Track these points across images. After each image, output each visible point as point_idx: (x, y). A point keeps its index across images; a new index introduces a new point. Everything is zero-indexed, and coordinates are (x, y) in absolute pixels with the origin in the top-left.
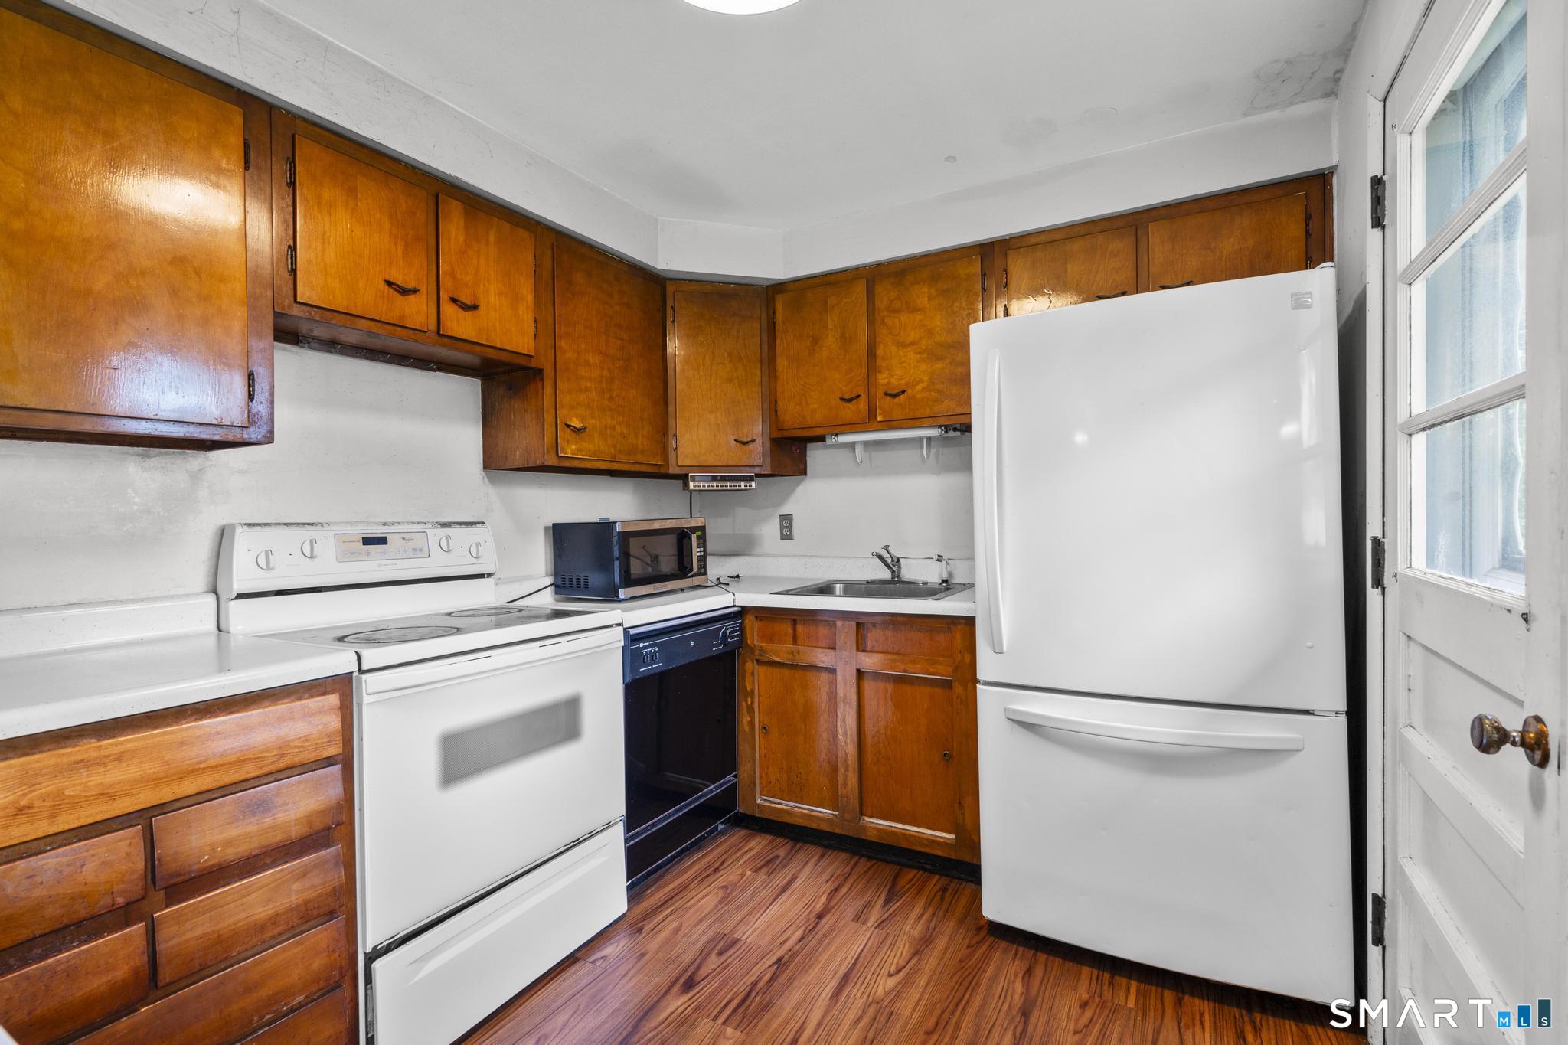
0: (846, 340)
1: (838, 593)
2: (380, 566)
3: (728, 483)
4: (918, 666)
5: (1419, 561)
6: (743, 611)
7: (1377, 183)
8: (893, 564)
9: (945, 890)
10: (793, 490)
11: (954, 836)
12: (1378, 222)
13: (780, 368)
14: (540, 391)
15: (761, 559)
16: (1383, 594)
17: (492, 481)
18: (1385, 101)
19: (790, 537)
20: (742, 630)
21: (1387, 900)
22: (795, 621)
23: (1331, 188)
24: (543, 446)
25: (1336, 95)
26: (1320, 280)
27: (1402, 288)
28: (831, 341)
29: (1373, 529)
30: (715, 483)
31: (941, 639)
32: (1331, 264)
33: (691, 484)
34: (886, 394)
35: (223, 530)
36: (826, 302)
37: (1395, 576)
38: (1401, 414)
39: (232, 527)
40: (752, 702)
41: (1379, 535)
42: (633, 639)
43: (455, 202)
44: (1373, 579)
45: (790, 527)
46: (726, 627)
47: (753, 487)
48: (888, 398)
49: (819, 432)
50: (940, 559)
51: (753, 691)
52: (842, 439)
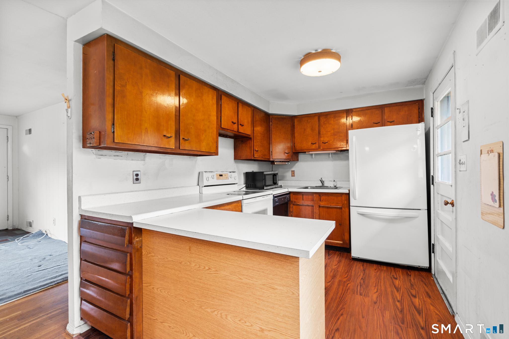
0: (313, 130)
1: (309, 188)
2: (222, 181)
3: (284, 163)
4: (334, 204)
5: (440, 180)
6: (290, 193)
7: (432, 109)
8: (322, 182)
9: (340, 254)
10: (295, 164)
11: (342, 242)
12: (432, 116)
13: (295, 136)
14: (251, 143)
15: (285, 181)
16: (434, 186)
17: (235, 162)
18: (433, 94)
19: (294, 176)
20: (290, 197)
21: (435, 244)
22: (303, 195)
23: (424, 103)
24: (251, 155)
25: (425, 84)
26: (421, 126)
27: (436, 129)
28: (309, 131)
29: (432, 174)
30: (281, 163)
31: (339, 198)
32: (424, 122)
33: (275, 163)
34: (323, 143)
35: (199, 173)
36: (308, 121)
37: (436, 182)
38: (436, 153)
39: (202, 172)
40: (292, 214)
41: (433, 175)
42: (275, 197)
43: (241, 104)
44: (432, 183)
45: (294, 173)
46: (287, 196)
47: (289, 164)
48: (323, 144)
49: (305, 151)
50: (334, 181)
51: (292, 211)
52: (310, 153)
